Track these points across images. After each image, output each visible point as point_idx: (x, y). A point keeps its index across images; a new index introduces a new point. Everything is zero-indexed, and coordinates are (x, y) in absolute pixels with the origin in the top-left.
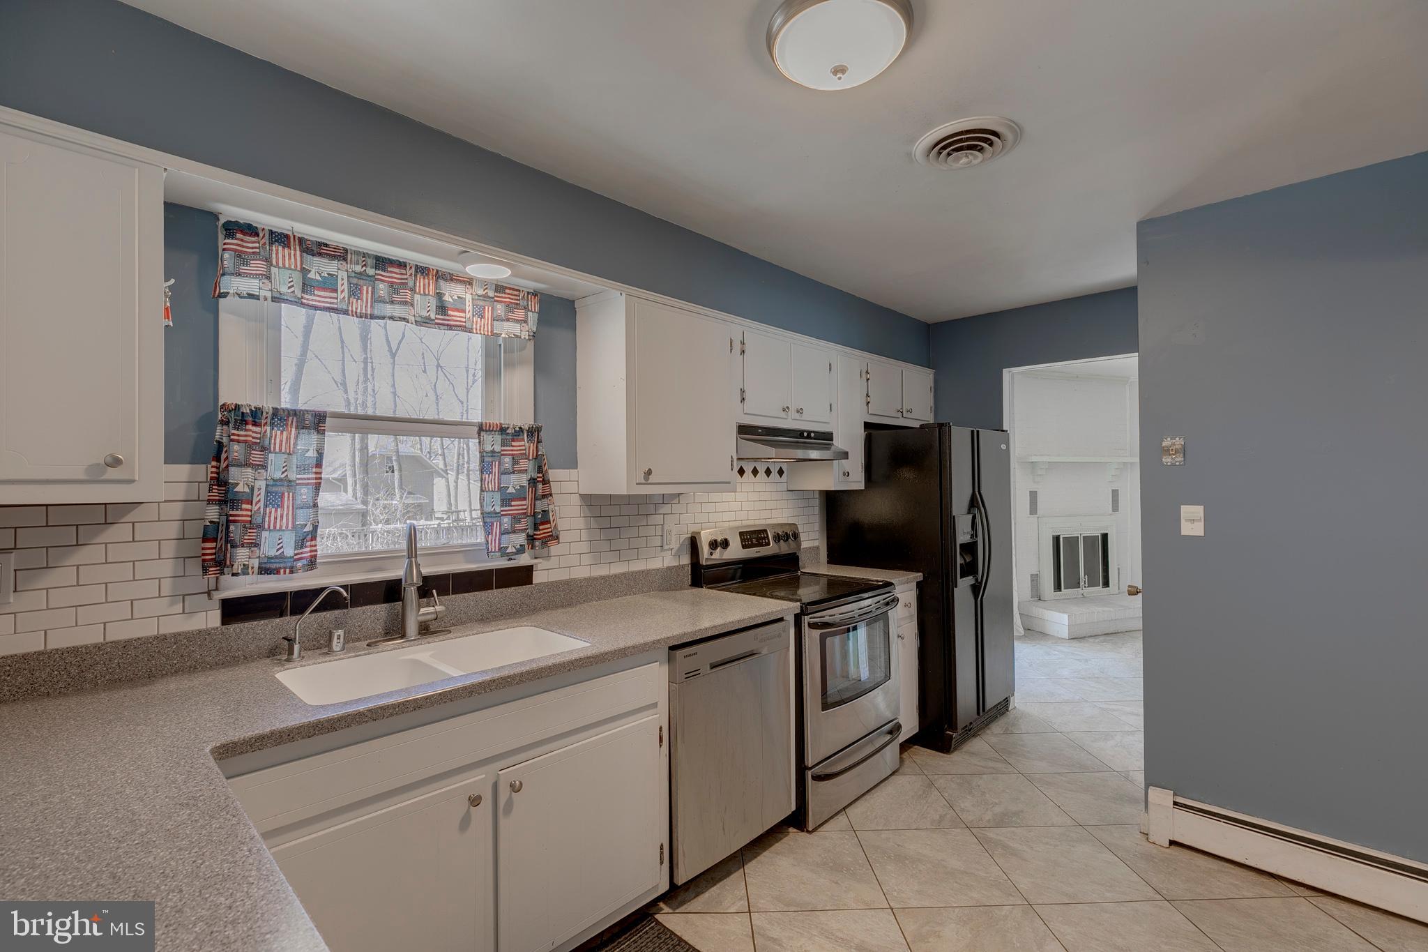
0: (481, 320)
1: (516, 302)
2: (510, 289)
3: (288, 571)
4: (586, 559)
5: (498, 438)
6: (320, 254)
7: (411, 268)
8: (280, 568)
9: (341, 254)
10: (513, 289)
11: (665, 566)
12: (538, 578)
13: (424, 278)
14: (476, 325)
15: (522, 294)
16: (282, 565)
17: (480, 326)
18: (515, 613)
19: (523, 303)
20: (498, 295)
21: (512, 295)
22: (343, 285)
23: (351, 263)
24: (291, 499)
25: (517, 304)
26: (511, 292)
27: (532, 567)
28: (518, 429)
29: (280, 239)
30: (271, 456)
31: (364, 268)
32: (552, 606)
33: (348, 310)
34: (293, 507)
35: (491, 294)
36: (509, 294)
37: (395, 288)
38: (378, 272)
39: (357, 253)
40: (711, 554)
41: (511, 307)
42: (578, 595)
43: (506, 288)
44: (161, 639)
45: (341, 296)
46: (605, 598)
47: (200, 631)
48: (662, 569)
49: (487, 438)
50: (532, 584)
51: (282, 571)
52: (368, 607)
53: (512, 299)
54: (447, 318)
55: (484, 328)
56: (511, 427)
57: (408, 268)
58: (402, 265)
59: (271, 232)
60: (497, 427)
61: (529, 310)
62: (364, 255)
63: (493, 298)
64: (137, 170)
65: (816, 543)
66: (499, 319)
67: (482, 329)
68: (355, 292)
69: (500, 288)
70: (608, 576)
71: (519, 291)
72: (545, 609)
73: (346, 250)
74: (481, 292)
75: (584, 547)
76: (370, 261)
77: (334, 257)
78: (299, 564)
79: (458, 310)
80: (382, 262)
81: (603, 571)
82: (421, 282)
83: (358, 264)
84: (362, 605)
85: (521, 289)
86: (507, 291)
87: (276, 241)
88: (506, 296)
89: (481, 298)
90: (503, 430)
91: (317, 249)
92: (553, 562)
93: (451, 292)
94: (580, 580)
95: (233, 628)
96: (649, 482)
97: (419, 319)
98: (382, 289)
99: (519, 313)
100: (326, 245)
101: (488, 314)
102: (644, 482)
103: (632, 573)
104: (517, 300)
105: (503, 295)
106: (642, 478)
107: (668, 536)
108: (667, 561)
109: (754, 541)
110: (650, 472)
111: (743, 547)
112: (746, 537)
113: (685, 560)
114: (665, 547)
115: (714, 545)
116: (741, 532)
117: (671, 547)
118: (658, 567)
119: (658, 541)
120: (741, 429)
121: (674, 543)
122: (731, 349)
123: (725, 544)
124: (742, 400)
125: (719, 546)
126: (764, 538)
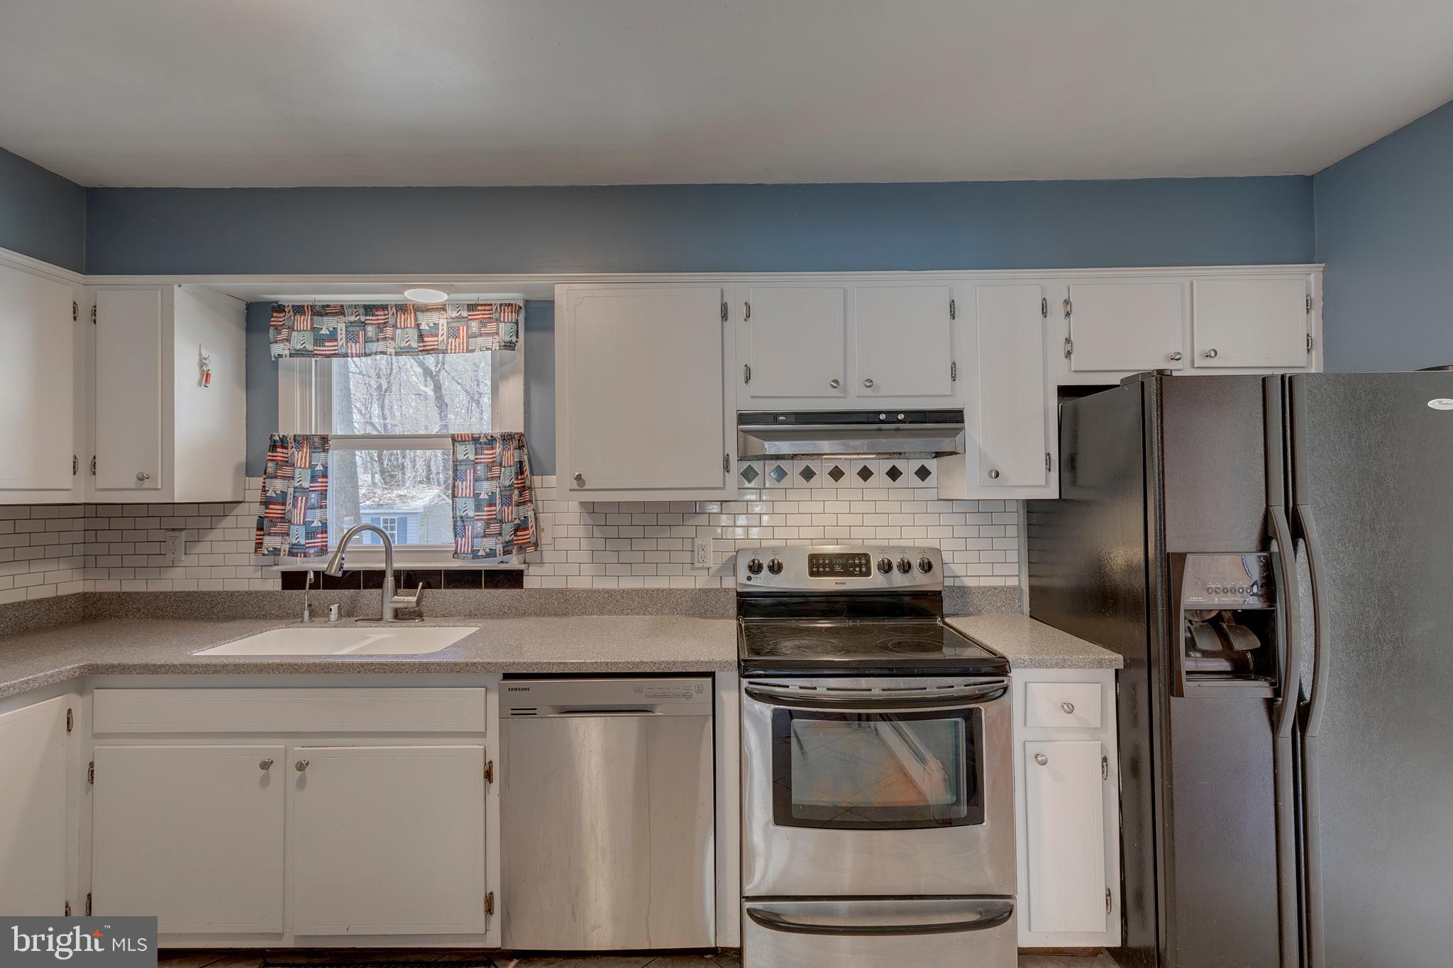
0: (455, 340)
1: (489, 316)
2: (482, 305)
3: (302, 555)
4: (586, 569)
5: (471, 448)
6: (326, 314)
7: (392, 308)
8: (298, 553)
9: (340, 311)
10: (485, 305)
11: (698, 587)
12: (528, 582)
13: (404, 314)
14: (451, 345)
15: (494, 308)
16: (300, 551)
17: (455, 346)
18: (503, 614)
19: (495, 316)
20: (472, 313)
21: (485, 310)
22: (341, 335)
23: (348, 316)
24: (304, 502)
25: (490, 318)
26: (483, 308)
27: (522, 572)
28: (490, 438)
29: (299, 310)
30: (297, 471)
31: (358, 317)
32: (542, 612)
33: (347, 354)
34: (305, 507)
35: (465, 314)
36: (482, 310)
37: (381, 327)
38: (367, 318)
39: (350, 306)
40: (749, 578)
41: (483, 323)
42: (575, 606)
43: (478, 305)
44: (249, 593)
45: (340, 344)
46: (610, 613)
47: (269, 592)
48: (693, 590)
49: (460, 449)
50: (523, 588)
51: (299, 555)
52: (374, 590)
53: (486, 314)
54: (425, 344)
55: (459, 347)
56: (482, 436)
57: (389, 309)
58: (384, 307)
59: (293, 306)
60: (469, 437)
61: (500, 322)
62: (356, 307)
63: (467, 317)
64: (159, 292)
65: (1013, 582)
66: (475, 336)
67: (457, 348)
68: (352, 337)
69: (471, 307)
70: (614, 590)
71: (491, 305)
72: (536, 615)
73: (342, 306)
74: (454, 314)
75: (585, 556)
76: (362, 311)
77: (336, 314)
78: (312, 551)
79: (432, 336)
80: (369, 309)
81: (610, 584)
82: (401, 318)
83: (352, 315)
84: (371, 588)
85: (493, 303)
86: (480, 308)
87: (297, 312)
88: (480, 313)
89: (455, 320)
90: (475, 440)
91: (322, 311)
92: (546, 569)
93: (426, 321)
94: (577, 591)
95: (287, 592)
96: (585, 488)
97: (399, 350)
98: (371, 330)
99: (491, 327)
100: (328, 306)
101: (463, 333)
102: (578, 488)
103: (647, 590)
104: (490, 314)
105: (477, 313)
106: (575, 485)
107: (701, 552)
108: (700, 581)
109: (838, 569)
110: (579, 478)
111: (812, 574)
112: (821, 562)
113: (729, 583)
114: (697, 565)
115: (755, 568)
116: (813, 555)
117: (706, 565)
118: (686, 587)
119: (687, 557)
120: (743, 418)
121: (712, 561)
122: (725, 316)
123: (776, 568)
124: (747, 379)
125: (765, 569)
126: (860, 565)
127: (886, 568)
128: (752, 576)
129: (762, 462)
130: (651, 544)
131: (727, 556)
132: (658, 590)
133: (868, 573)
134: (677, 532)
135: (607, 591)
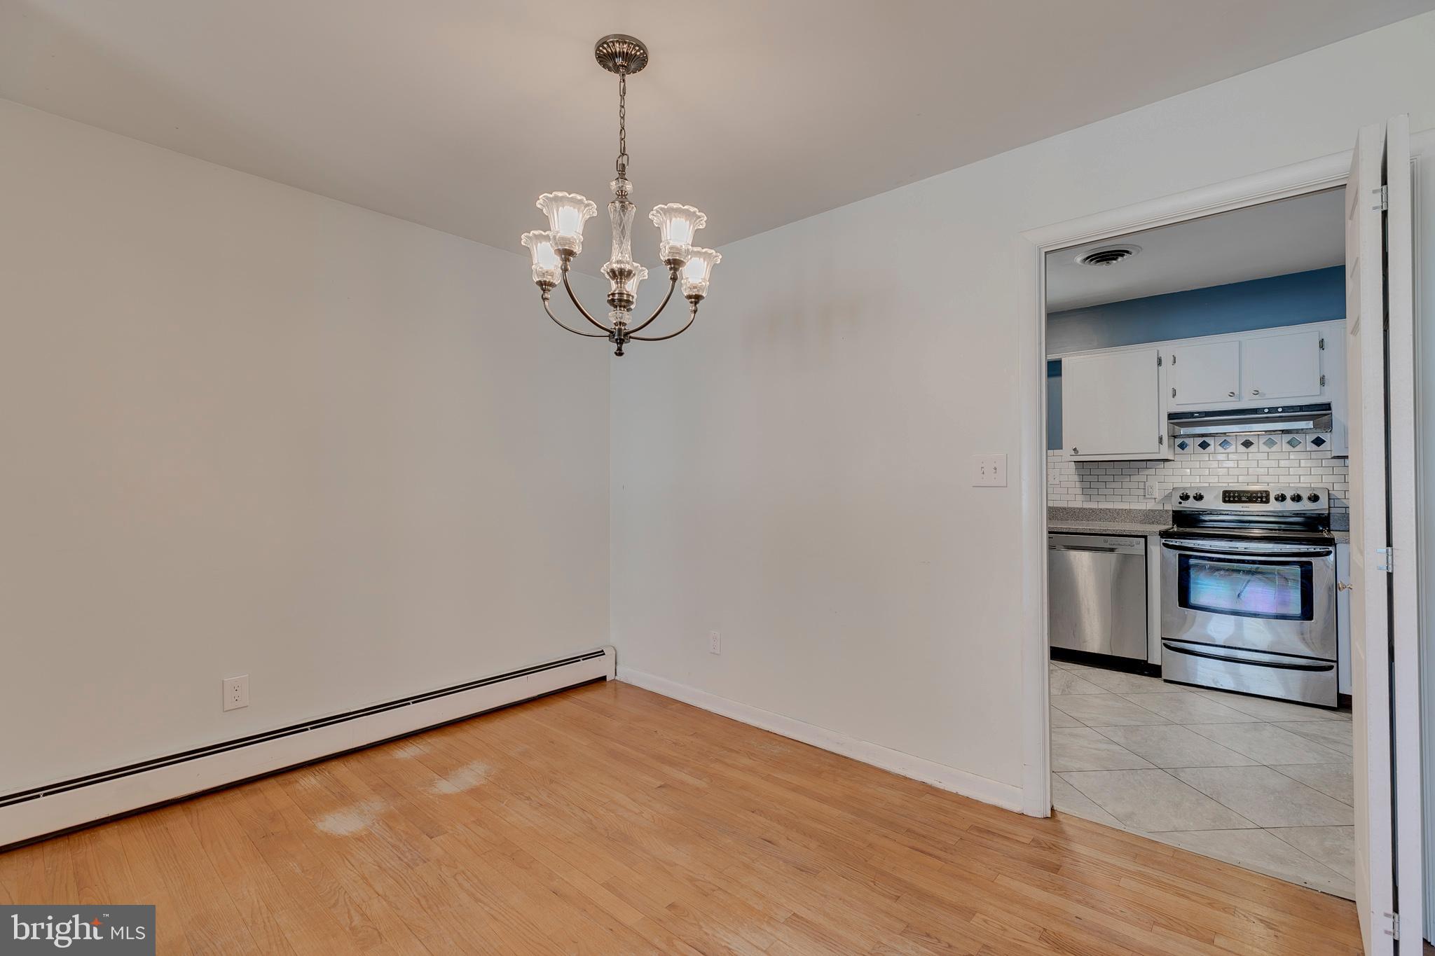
11: (1148, 508)
40: (1181, 504)
48: (1145, 510)
81: (1092, 506)
96: (1079, 453)
102: (1074, 455)
106: (1073, 453)
107: (1150, 490)
108: (1151, 505)
109: (1244, 499)
110: (1075, 450)
111: (1225, 501)
112: (1232, 495)
113: (1169, 507)
114: (1147, 496)
115: (1185, 497)
116: (1226, 491)
117: (1153, 497)
118: (1140, 508)
119: (1141, 492)
120: (1171, 416)
121: (1158, 494)
122: (1160, 363)
123: (1199, 498)
124: (1174, 395)
125: (1191, 498)
126: (1261, 498)
127: (1281, 498)
128: (1182, 501)
129: (1192, 439)
130: (1118, 485)
131: (1167, 492)
132: (1122, 509)
133: (1267, 501)
134: (1134, 478)
135: (1091, 509)
